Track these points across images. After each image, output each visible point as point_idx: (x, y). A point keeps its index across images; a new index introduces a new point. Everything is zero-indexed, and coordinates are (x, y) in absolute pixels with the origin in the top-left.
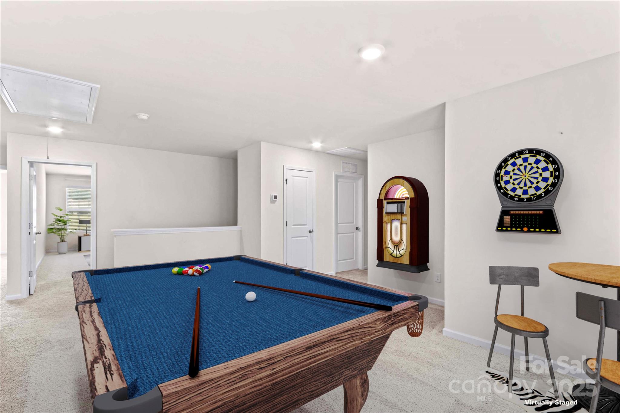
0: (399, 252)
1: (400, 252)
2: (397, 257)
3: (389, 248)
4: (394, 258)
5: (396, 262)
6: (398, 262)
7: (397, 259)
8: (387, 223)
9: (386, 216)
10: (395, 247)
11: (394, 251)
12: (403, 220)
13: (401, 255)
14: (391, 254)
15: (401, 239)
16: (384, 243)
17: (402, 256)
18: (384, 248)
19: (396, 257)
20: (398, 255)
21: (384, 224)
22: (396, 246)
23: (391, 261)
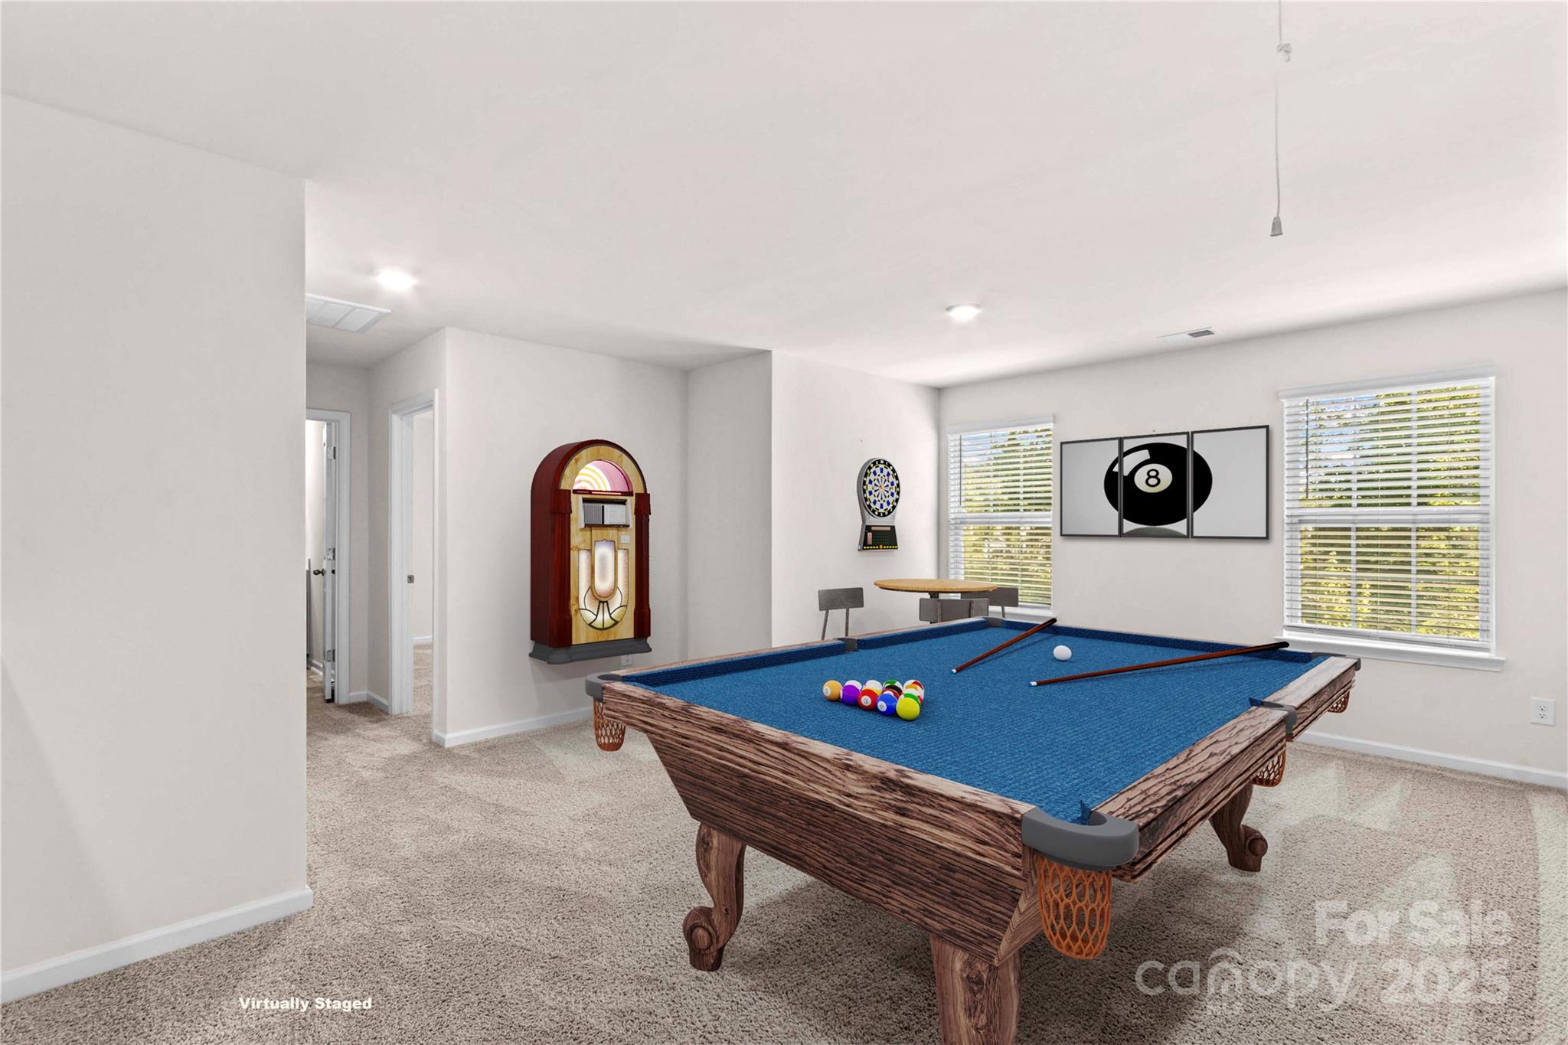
0: (610, 614)
1: (612, 615)
2: (605, 626)
3: (586, 609)
4: (599, 632)
5: (603, 640)
6: (610, 639)
7: (605, 631)
8: (579, 550)
9: (577, 534)
10: (601, 604)
11: (597, 616)
12: (622, 541)
13: (613, 622)
14: (590, 625)
15: (615, 587)
16: (572, 601)
17: (616, 623)
18: (573, 612)
19: (604, 629)
20: (608, 622)
21: (572, 552)
22: (603, 602)
23: (591, 641)
